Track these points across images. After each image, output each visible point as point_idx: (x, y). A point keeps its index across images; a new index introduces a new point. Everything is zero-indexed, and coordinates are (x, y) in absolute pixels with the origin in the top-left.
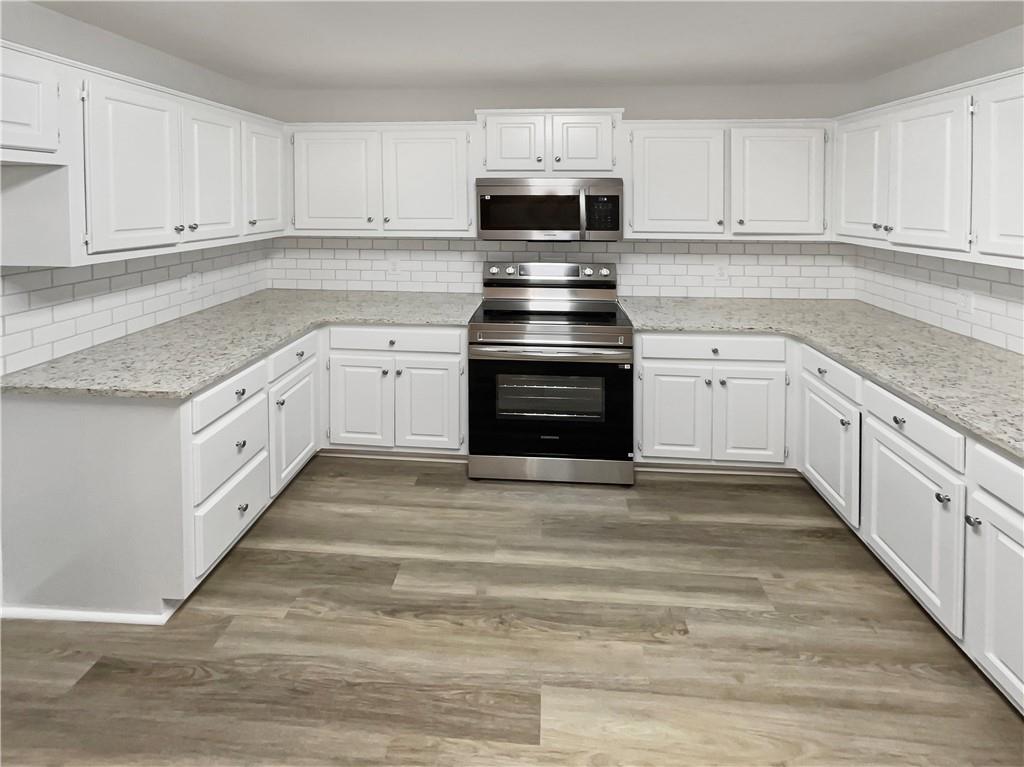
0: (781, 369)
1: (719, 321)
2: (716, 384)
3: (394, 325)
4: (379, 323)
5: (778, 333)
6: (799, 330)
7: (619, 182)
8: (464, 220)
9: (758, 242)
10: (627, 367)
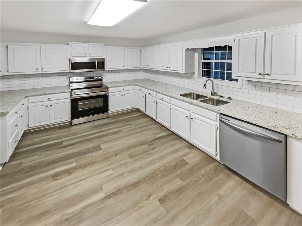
0: (134, 91)
1: (123, 84)
2: (123, 95)
3: (50, 94)
4: (46, 94)
5: (133, 85)
6: (137, 84)
7: (104, 59)
8: (66, 68)
9: (129, 69)
10: (107, 95)
